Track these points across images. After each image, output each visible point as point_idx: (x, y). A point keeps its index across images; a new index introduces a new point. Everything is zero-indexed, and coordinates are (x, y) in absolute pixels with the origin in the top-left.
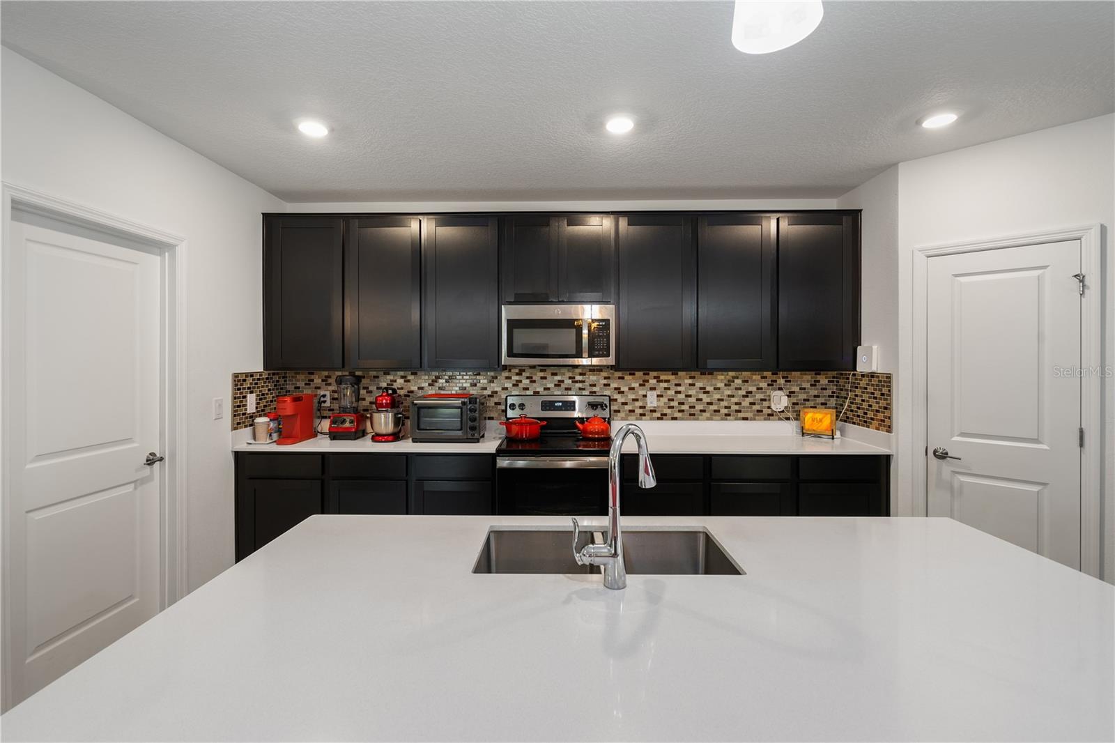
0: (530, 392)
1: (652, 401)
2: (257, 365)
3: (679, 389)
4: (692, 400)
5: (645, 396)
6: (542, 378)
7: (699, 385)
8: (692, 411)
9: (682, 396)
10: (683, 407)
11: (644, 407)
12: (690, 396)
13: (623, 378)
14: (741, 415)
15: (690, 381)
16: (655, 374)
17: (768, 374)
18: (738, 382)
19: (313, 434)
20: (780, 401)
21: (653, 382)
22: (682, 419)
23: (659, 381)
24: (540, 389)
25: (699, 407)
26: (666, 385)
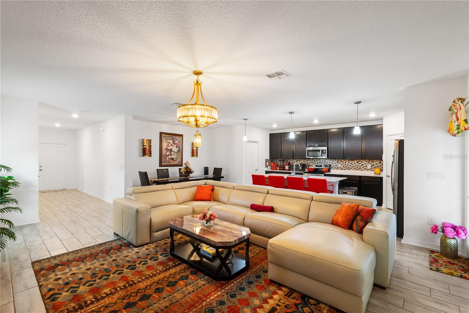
0: (314, 163)
1: (339, 166)
2: (269, 158)
3: (346, 163)
4: (349, 166)
5: (338, 165)
6: (317, 161)
7: (350, 162)
8: (349, 168)
9: (346, 165)
10: (347, 167)
11: (338, 167)
12: (348, 165)
13: (333, 161)
14: (361, 169)
15: (348, 162)
16: (340, 160)
17: (368, 160)
18: (360, 162)
19: (277, 170)
20: (369, 166)
21: (340, 162)
22: (346, 170)
23: (341, 162)
24: (316, 163)
25: (350, 167)
26: (343, 162)
